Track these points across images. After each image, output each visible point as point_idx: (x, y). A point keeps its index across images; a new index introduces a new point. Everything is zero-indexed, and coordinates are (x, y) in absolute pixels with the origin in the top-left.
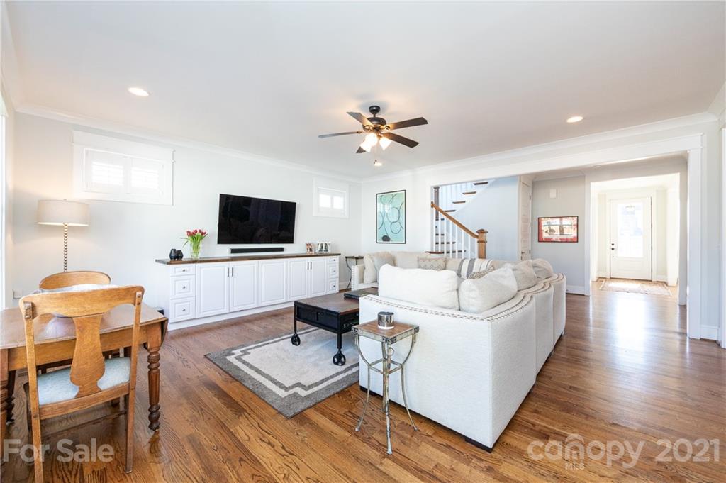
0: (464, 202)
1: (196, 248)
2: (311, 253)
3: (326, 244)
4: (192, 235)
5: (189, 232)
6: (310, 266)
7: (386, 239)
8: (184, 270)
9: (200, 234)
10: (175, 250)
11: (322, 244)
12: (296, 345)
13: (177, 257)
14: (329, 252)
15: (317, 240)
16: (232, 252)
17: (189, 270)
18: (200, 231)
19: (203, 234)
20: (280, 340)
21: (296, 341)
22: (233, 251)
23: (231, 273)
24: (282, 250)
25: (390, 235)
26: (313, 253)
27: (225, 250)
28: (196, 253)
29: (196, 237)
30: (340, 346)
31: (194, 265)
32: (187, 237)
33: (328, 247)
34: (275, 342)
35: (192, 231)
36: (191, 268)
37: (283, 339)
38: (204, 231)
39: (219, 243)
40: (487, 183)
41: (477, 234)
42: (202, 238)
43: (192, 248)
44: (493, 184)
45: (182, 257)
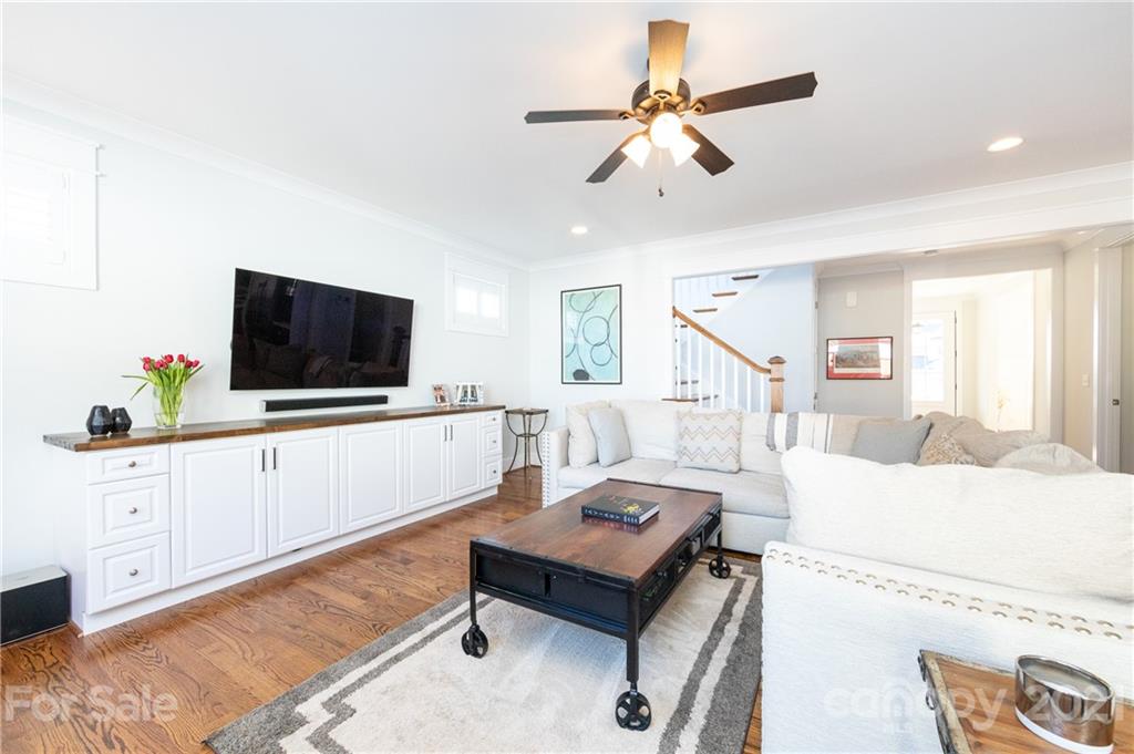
0: (715, 310)
1: (171, 403)
2: (445, 406)
3: (473, 387)
4: (160, 368)
5: (147, 361)
6: (449, 434)
7: (581, 375)
8: (133, 465)
9: (182, 365)
10: (104, 409)
11: (465, 387)
12: (476, 655)
13: (110, 427)
14: (481, 402)
15: (454, 379)
16: (267, 410)
17: (150, 464)
18: (181, 358)
19: (189, 365)
20: (425, 640)
21: (475, 643)
22: (272, 406)
23: (270, 461)
24: (383, 400)
25: (590, 369)
26: (447, 406)
27: (251, 405)
28: (172, 414)
29: (169, 372)
30: (632, 674)
31: (164, 447)
32: (143, 373)
33: (479, 393)
34: (415, 648)
35: (157, 357)
36: (156, 456)
37: (432, 636)
38: (192, 359)
39: (234, 387)
40: (756, 277)
41: (768, 366)
42: (186, 376)
43: (158, 401)
44: (769, 278)
45: (127, 425)
